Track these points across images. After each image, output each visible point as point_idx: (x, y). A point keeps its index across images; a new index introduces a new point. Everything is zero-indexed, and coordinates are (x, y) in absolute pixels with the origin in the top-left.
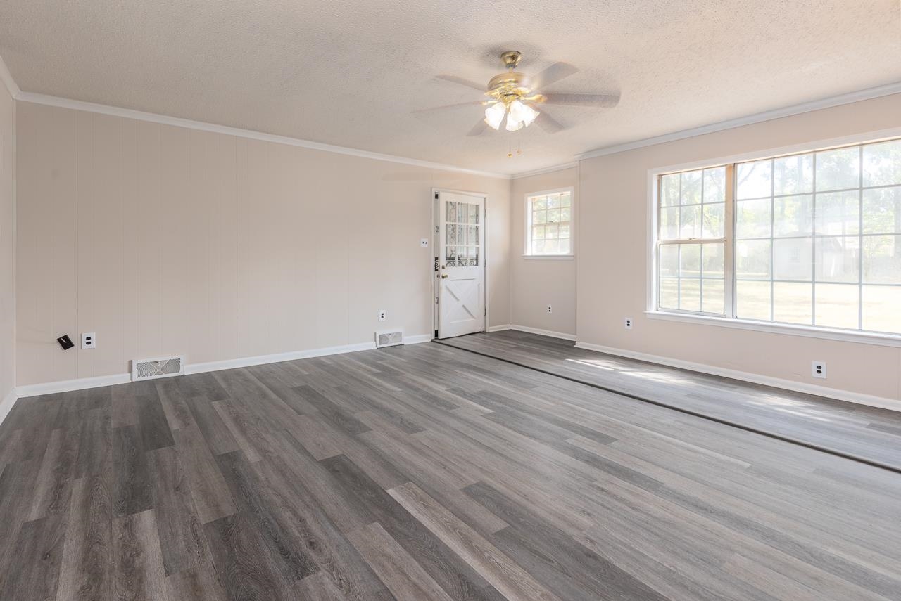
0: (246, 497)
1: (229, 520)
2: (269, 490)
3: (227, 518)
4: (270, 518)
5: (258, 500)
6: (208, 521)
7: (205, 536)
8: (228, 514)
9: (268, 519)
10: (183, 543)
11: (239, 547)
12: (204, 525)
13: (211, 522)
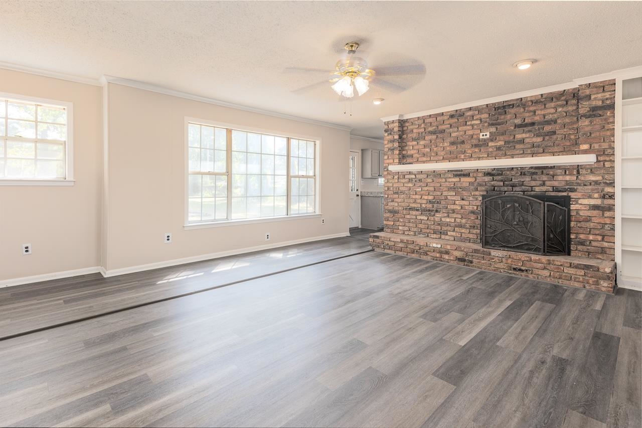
0: (550, 413)
1: (581, 410)
2: (526, 401)
3: (582, 413)
4: (550, 388)
5: (544, 403)
6: (600, 422)
7: (609, 415)
8: (579, 414)
9: (552, 389)
10: (629, 423)
11: (587, 392)
12: (605, 423)
13: (597, 420)
